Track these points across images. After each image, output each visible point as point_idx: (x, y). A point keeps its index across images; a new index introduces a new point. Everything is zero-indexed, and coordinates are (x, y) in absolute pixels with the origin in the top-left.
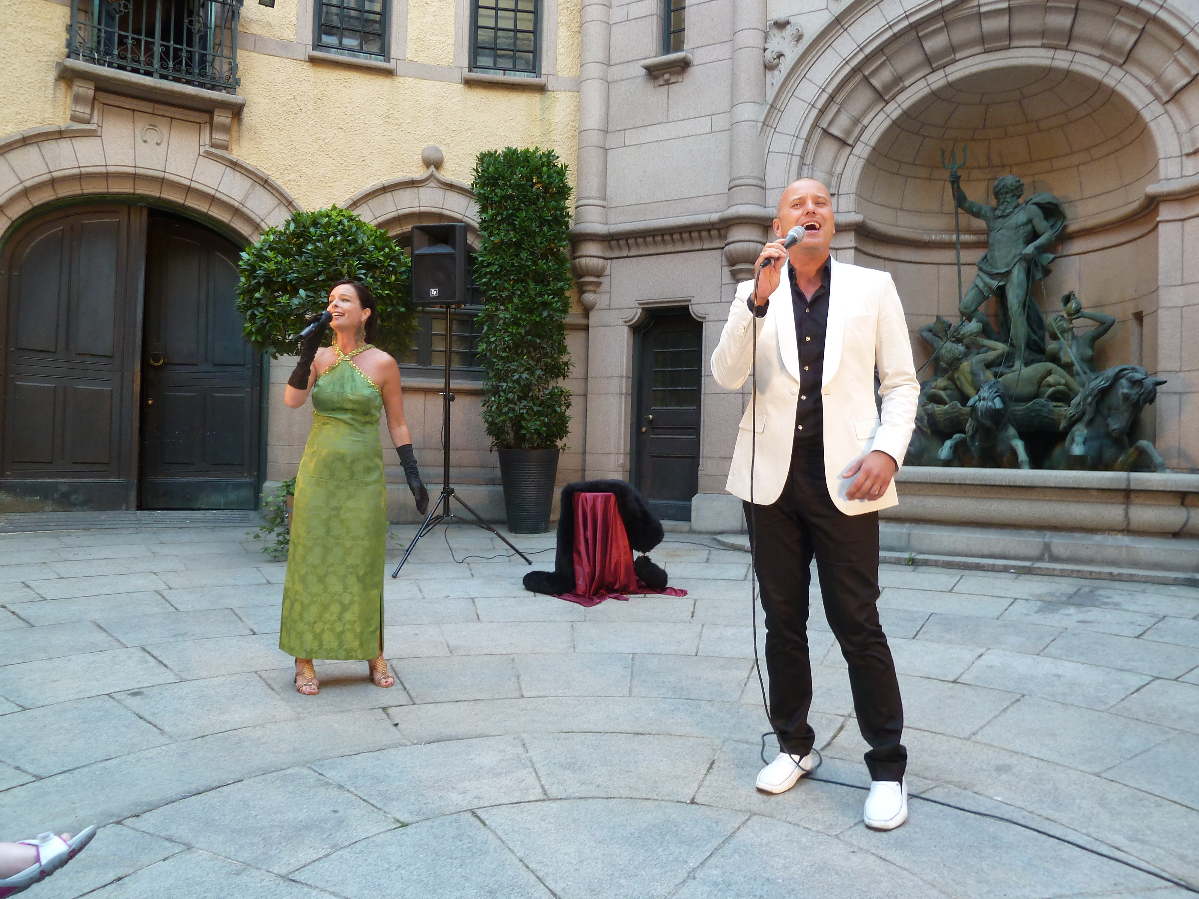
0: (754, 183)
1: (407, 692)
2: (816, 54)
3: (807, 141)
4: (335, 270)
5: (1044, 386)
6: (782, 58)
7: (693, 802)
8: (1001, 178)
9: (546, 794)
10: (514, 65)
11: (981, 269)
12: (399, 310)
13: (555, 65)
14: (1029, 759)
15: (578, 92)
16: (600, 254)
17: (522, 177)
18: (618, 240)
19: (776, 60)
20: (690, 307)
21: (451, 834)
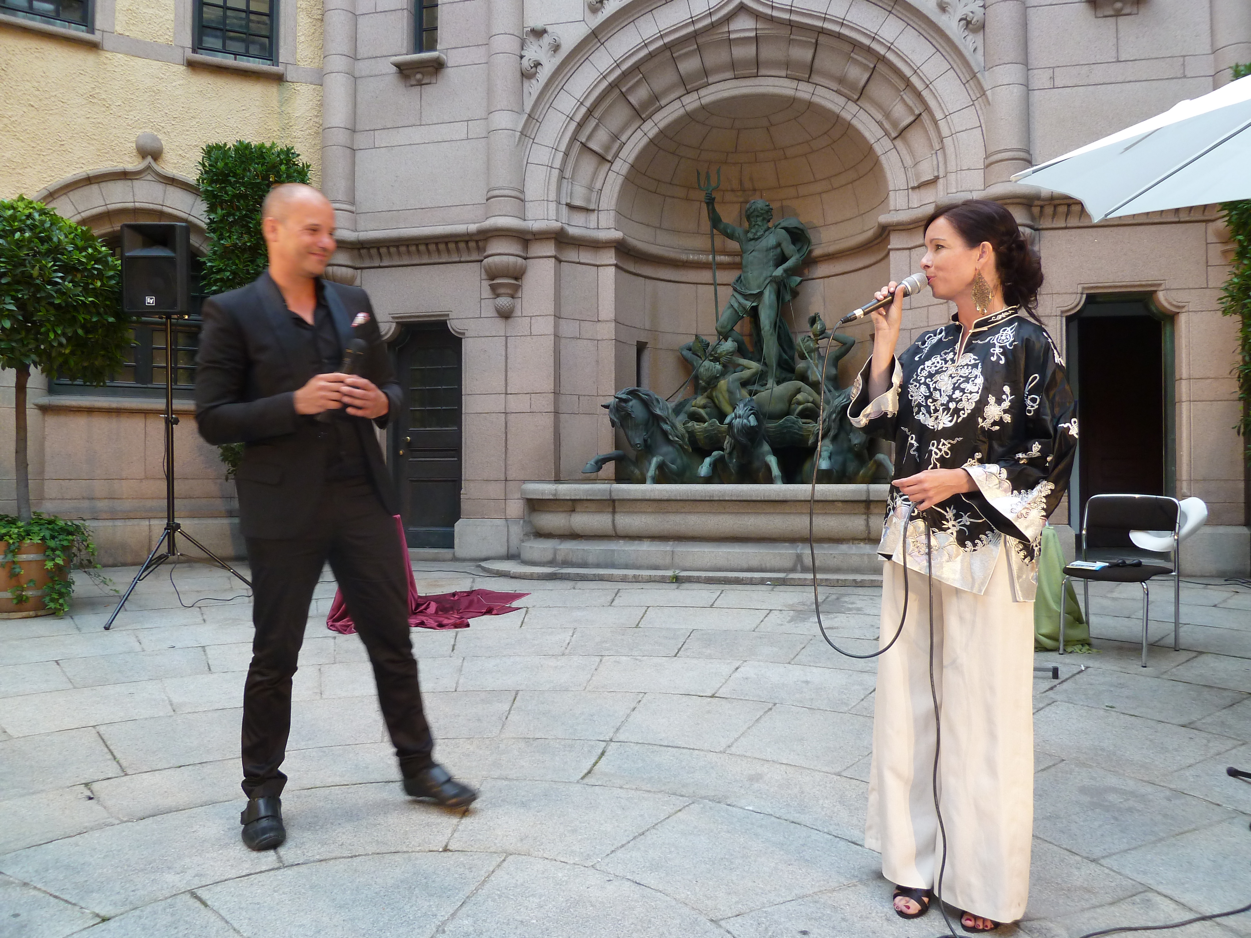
0: (512, 195)
1: (118, 762)
2: (574, 65)
3: (566, 154)
4: (23, 272)
5: (794, 404)
6: (539, 67)
7: (446, 850)
8: (752, 201)
9: (281, 862)
10: (247, 50)
11: (735, 290)
12: (107, 320)
13: (294, 53)
14: (778, 766)
15: (321, 85)
16: (350, 263)
17: (257, 175)
18: (368, 249)
19: (534, 69)
20: (448, 322)
21: (164, 922)
